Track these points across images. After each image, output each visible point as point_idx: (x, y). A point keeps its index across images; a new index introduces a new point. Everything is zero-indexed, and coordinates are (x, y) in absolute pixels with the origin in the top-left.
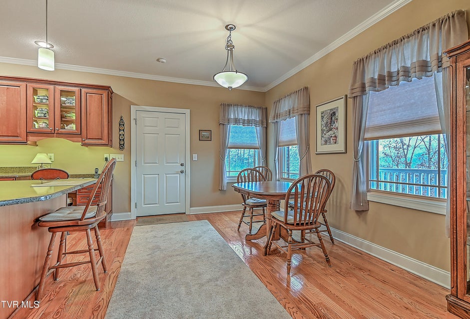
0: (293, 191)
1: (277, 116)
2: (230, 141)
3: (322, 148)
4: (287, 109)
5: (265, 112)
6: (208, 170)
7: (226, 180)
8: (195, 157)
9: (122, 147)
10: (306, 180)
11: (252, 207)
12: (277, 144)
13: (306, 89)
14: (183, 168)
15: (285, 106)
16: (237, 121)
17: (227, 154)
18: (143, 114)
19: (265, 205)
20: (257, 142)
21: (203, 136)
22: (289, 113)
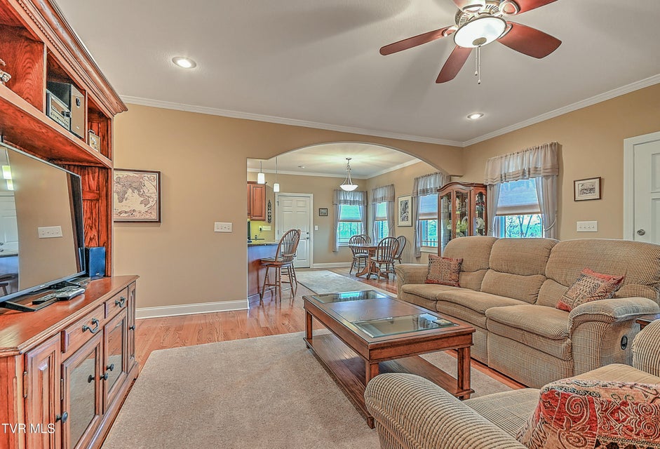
0: (381, 245)
1: (375, 200)
2: (342, 216)
3: (401, 223)
4: (380, 196)
5: (366, 194)
6: (326, 237)
7: (338, 245)
8: (316, 228)
9: (269, 221)
10: (387, 240)
11: (360, 258)
12: (375, 219)
13: (393, 185)
14: (308, 236)
15: (380, 194)
16: (346, 202)
17: (338, 226)
18: (283, 198)
19: (367, 257)
20: (359, 217)
21: (322, 212)
22: (383, 199)
